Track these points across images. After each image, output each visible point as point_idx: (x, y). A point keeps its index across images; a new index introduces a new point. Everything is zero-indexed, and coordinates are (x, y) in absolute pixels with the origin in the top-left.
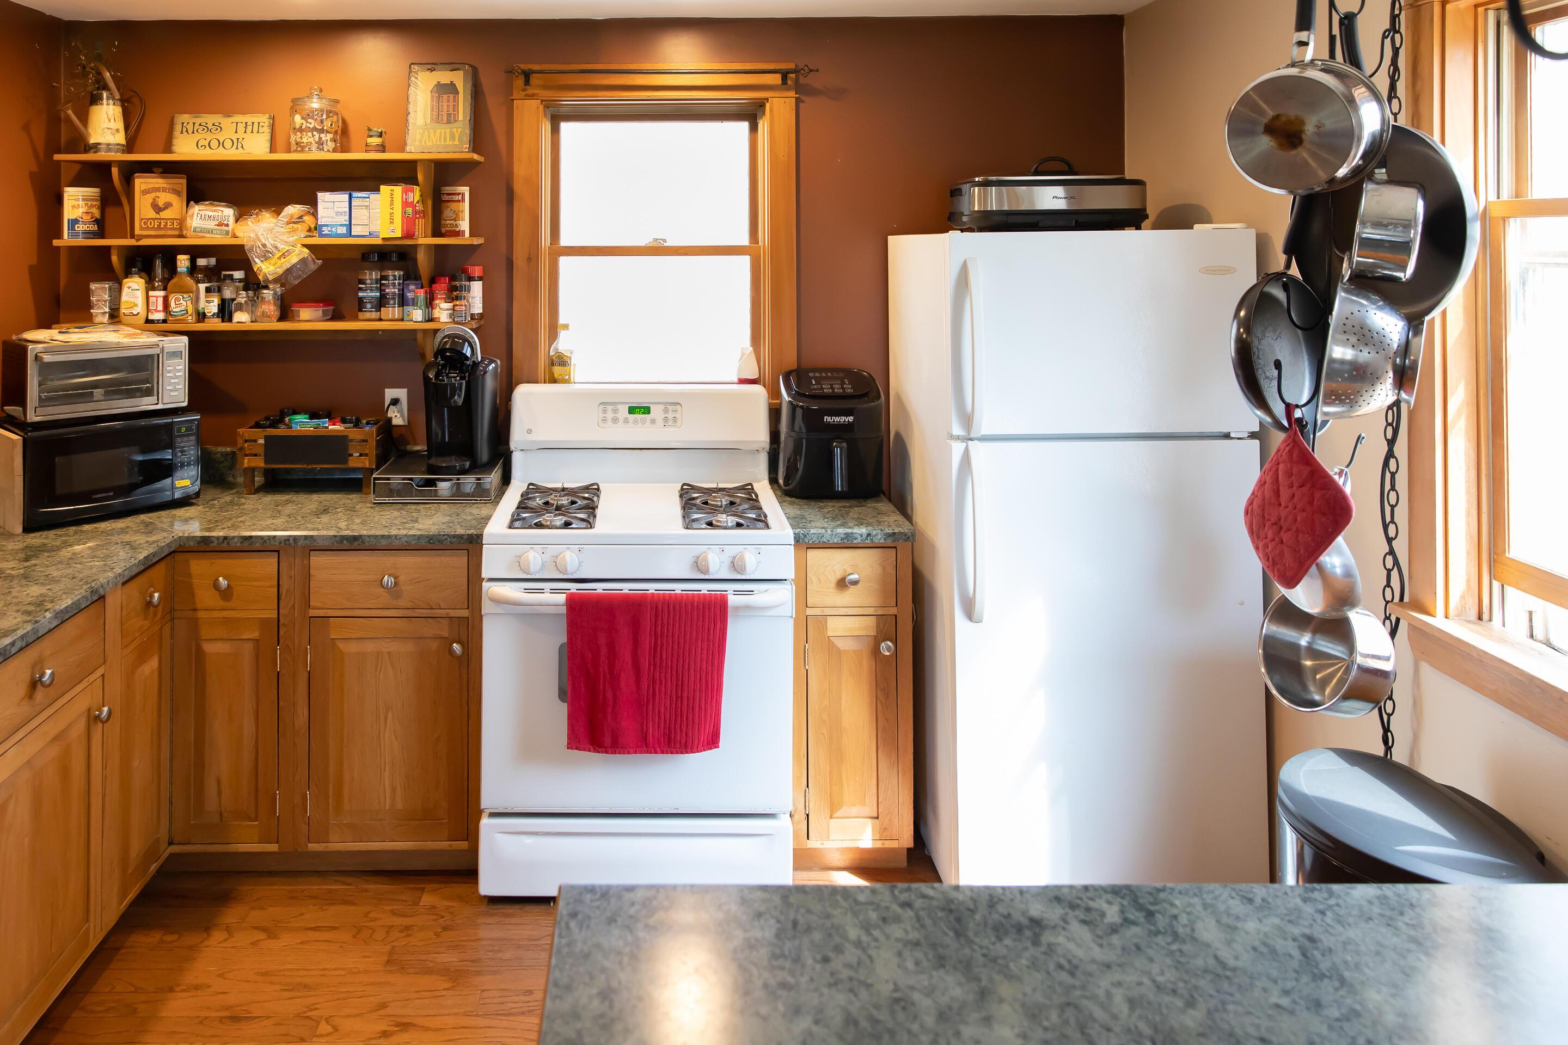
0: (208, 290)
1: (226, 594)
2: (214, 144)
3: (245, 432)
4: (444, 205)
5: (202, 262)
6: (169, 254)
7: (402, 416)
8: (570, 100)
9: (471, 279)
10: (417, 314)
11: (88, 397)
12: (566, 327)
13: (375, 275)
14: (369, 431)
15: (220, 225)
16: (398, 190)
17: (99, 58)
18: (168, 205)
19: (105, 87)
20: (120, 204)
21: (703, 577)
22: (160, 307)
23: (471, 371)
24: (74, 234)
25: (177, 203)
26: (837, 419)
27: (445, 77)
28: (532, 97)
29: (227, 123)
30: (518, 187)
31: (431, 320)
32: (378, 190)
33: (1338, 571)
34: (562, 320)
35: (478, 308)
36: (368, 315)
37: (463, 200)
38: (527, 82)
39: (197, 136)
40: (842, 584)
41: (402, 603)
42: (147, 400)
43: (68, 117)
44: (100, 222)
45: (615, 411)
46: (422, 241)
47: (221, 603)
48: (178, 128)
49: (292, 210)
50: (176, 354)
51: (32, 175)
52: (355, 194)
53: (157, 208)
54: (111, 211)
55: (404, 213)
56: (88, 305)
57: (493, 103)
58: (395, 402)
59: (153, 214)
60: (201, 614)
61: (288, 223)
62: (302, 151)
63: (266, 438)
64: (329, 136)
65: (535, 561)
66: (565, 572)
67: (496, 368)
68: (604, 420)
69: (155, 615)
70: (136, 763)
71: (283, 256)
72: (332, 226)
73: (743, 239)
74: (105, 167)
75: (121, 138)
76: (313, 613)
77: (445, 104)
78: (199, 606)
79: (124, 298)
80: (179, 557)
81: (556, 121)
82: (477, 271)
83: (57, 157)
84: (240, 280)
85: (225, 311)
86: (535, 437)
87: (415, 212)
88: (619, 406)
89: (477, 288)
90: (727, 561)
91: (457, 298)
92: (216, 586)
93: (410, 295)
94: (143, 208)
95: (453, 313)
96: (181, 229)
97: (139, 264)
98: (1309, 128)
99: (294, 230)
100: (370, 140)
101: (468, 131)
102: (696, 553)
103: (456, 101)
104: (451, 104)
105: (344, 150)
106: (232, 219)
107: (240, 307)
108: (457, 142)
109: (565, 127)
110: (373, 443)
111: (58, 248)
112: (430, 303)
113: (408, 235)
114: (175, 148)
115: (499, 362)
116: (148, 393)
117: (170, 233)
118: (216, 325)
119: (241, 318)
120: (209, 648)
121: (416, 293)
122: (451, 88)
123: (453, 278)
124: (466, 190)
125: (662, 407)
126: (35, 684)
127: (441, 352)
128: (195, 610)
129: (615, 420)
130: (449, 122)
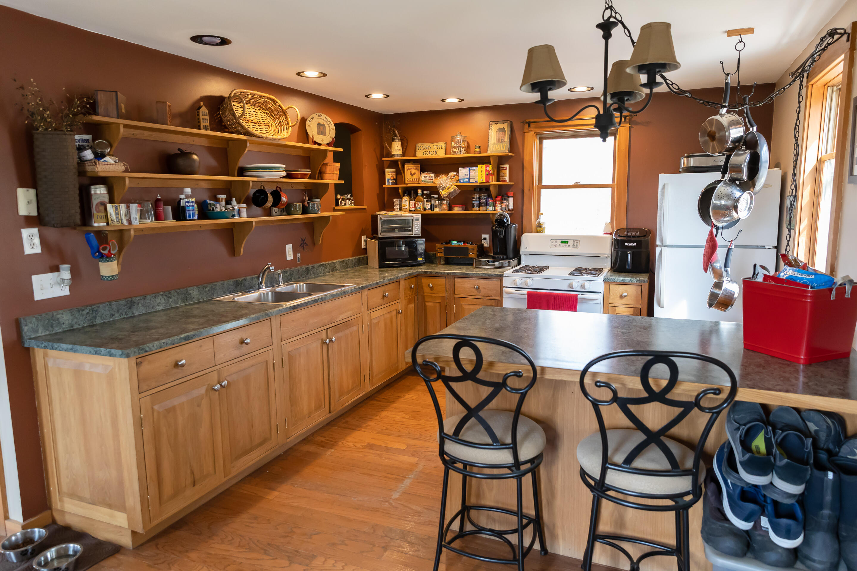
0: (427, 201)
1: (432, 288)
2: (428, 153)
3: (438, 245)
4: (500, 171)
5: (425, 192)
6: (415, 189)
7: (487, 243)
8: (547, 132)
9: (509, 197)
10: (490, 208)
11: (394, 231)
12: (542, 214)
13: (478, 196)
14: (475, 246)
15: (430, 179)
16: (484, 166)
17: (394, 127)
18: (415, 174)
19: (396, 136)
20: (401, 174)
21: (571, 289)
22: (413, 207)
23: (506, 227)
24: (388, 183)
25: (417, 172)
26: (630, 244)
27: (501, 126)
28: (531, 131)
29: (432, 145)
30: (526, 164)
31: (495, 210)
32: (477, 167)
33: (719, 268)
34: (542, 211)
35: (511, 207)
36: (476, 209)
37: (506, 169)
38: (529, 126)
39: (423, 151)
40: (622, 297)
41: (480, 294)
42: (409, 233)
43: (386, 146)
44: (396, 180)
45: (556, 242)
46: (492, 183)
47: (431, 292)
48: (418, 148)
49: (452, 174)
50: (417, 220)
51: (377, 165)
52: (471, 168)
53: (412, 175)
54: (399, 176)
55: (486, 174)
56: (393, 206)
57: (517, 134)
58: (485, 239)
59: (410, 177)
60: (425, 294)
61: (450, 178)
62: (455, 154)
63: (444, 247)
64: (464, 149)
65: (519, 282)
66: (528, 286)
67: (515, 227)
68: (552, 245)
69: (413, 292)
70: (409, 330)
71: (448, 189)
72: (464, 179)
73: (611, 182)
74: (396, 162)
75: (401, 152)
76: (455, 296)
77: (501, 135)
78: (425, 292)
79: (403, 203)
80: (419, 277)
81: (541, 139)
82: (511, 194)
83: (383, 159)
84: (437, 198)
85: (432, 208)
86: (528, 250)
87: (489, 174)
88: (558, 241)
89: (511, 200)
90: (580, 285)
91: (503, 203)
92: (429, 286)
93: (489, 202)
94: (408, 175)
95: (502, 208)
96: (419, 181)
97: (407, 193)
98: (717, 135)
99: (452, 181)
100: (476, 150)
101: (508, 145)
102: (570, 282)
103: (505, 134)
104: (503, 136)
105: (468, 153)
106: (433, 178)
107: (436, 206)
108: (504, 149)
109: (545, 142)
110: (476, 250)
111: (384, 188)
112: (494, 205)
113: (487, 181)
114: (417, 155)
115: (517, 225)
116: (410, 231)
117: (416, 182)
118: (429, 212)
119: (437, 210)
120: (427, 304)
121: (491, 201)
122: (503, 130)
123: (503, 196)
124: (507, 166)
125: (573, 241)
126: (384, 296)
127: (497, 221)
128: (424, 293)
129: (556, 245)
130: (502, 142)
